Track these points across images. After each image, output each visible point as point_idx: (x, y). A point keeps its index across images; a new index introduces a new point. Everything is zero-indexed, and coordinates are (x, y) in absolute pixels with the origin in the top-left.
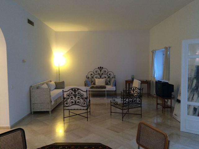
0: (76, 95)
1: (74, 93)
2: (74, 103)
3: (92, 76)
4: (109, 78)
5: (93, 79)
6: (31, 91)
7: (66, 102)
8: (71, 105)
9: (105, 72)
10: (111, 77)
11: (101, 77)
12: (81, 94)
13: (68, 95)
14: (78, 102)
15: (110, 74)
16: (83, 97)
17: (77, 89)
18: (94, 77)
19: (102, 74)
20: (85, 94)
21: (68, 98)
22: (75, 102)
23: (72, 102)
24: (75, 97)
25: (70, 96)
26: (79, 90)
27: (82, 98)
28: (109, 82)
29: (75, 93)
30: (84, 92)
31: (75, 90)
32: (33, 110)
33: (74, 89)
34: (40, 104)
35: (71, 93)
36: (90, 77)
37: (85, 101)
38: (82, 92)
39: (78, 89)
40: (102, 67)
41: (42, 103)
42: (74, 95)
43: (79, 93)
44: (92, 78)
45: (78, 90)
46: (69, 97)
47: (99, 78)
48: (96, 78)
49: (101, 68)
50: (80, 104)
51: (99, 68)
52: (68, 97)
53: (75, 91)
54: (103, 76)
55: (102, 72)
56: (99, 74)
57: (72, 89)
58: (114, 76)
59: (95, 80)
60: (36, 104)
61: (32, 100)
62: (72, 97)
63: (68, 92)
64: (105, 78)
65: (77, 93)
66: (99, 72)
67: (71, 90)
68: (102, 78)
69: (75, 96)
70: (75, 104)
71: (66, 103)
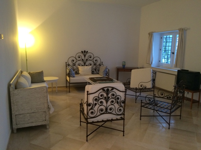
0: (109, 97)
1: (105, 95)
2: (104, 110)
3: (74, 62)
4: (95, 65)
5: (75, 67)
6: (11, 93)
7: (91, 111)
8: (99, 114)
9: (90, 57)
10: (98, 64)
11: (85, 64)
12: (116, 96)
13: (96, 100)
14: (111, 109)
15: (96, 61)
16: (119, 101)
17: (110, 89)
18: (77, 64)
19: (87, 60)
20: (122, 95)
21: (96, 104)
22: (106, 109)
23: (102, 110)
24: (107, 102)
25: (99, 100)
26: (114, 90)
27: (118, 103)
28: (96, 70)
29: (107, 94)
30: (122, 93)
31: (108, 90)
32: (15, 127)
33: (106, 89)
34: (28, 115)
35: (102, 96)
36: (71, 64)
37: (121, 106)
38: (118, 93)
39: (113, 88)
40: (86, 51)
41: (33, 113)
42: (105, 98)
43: (113, 95)
44: (74, 65)
45: (112, 90)
46: (97, 102)
47: (83, 66)
48: (79, 65)
49: (85, 53)
50: (114, 112)
51: (82, 52)
52: (95, 102)
53: (107, 92)
54: (87, 63)
55: (86, 57)
56: (83, 60)
57: (103, 89)
58: (101, 63)
59: (78, 68)
60: (21, 116)
61: (13, 110)
62: (101, 102)
63: (96, 95)
64: (90, 65)
65: (110, 95)
66: (83, 58)
67: (101, 91)
68: (87, 66)
69: (107, 99)
70: (106, 112)
71: (92, 113)
